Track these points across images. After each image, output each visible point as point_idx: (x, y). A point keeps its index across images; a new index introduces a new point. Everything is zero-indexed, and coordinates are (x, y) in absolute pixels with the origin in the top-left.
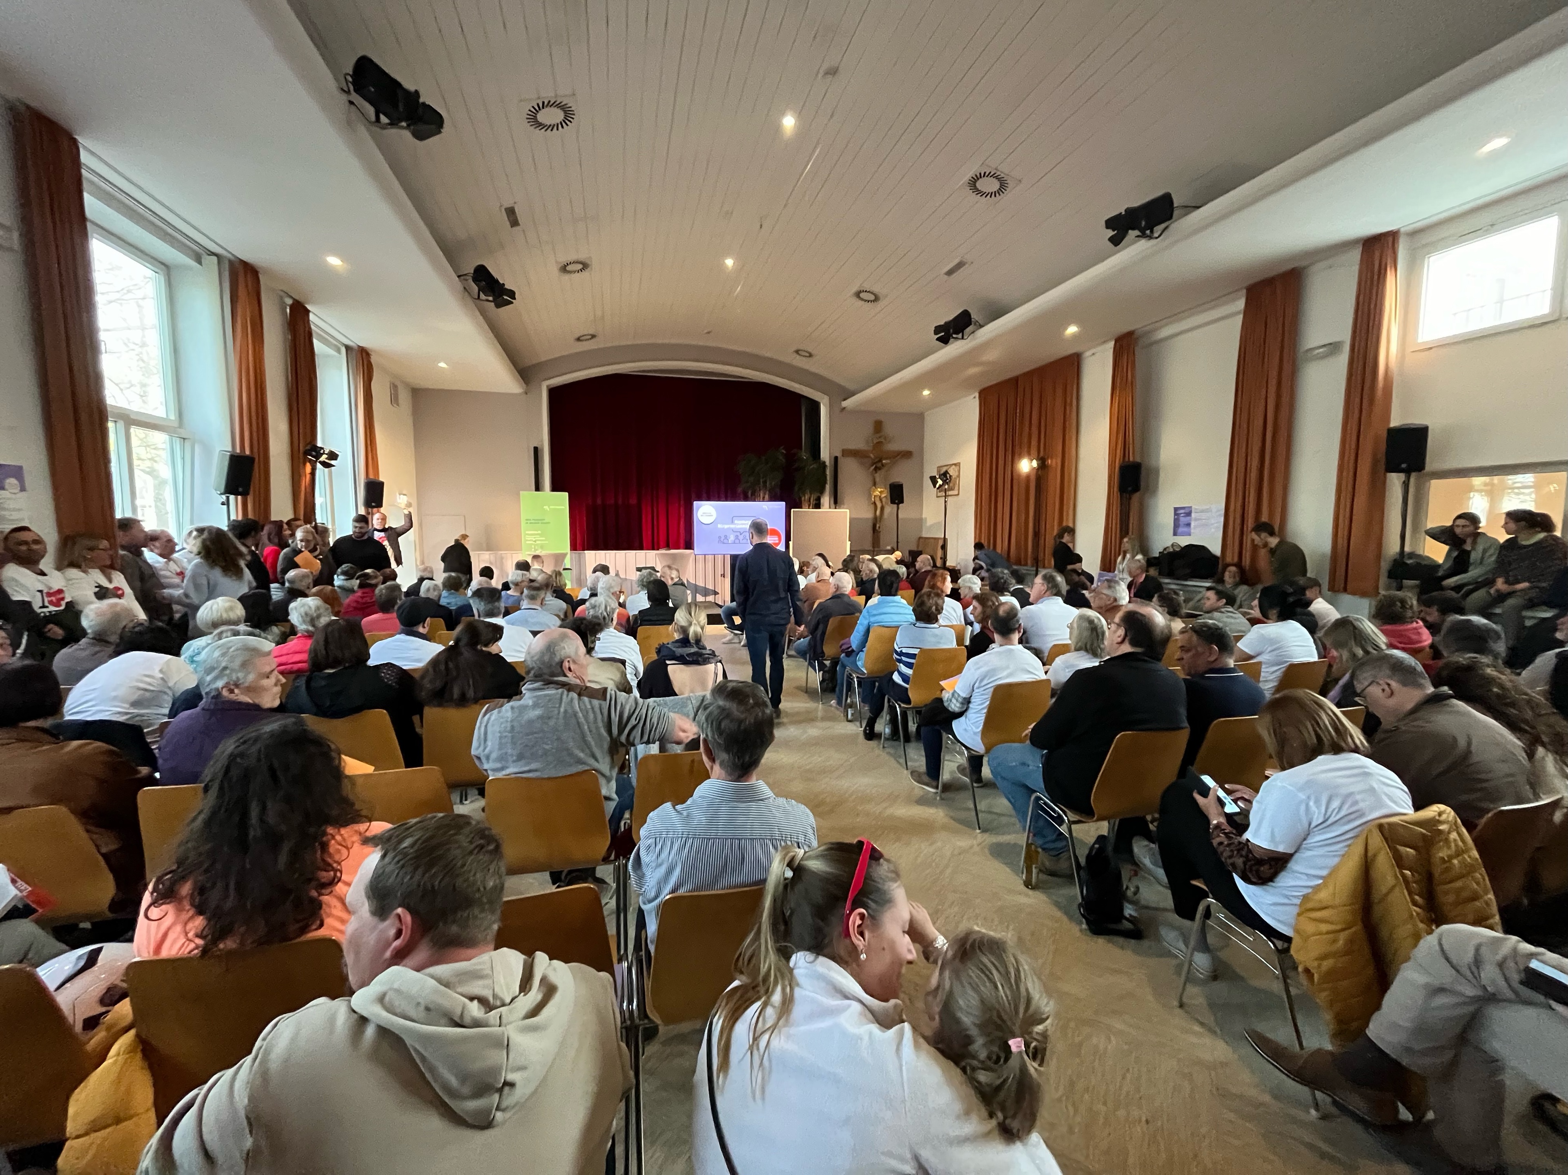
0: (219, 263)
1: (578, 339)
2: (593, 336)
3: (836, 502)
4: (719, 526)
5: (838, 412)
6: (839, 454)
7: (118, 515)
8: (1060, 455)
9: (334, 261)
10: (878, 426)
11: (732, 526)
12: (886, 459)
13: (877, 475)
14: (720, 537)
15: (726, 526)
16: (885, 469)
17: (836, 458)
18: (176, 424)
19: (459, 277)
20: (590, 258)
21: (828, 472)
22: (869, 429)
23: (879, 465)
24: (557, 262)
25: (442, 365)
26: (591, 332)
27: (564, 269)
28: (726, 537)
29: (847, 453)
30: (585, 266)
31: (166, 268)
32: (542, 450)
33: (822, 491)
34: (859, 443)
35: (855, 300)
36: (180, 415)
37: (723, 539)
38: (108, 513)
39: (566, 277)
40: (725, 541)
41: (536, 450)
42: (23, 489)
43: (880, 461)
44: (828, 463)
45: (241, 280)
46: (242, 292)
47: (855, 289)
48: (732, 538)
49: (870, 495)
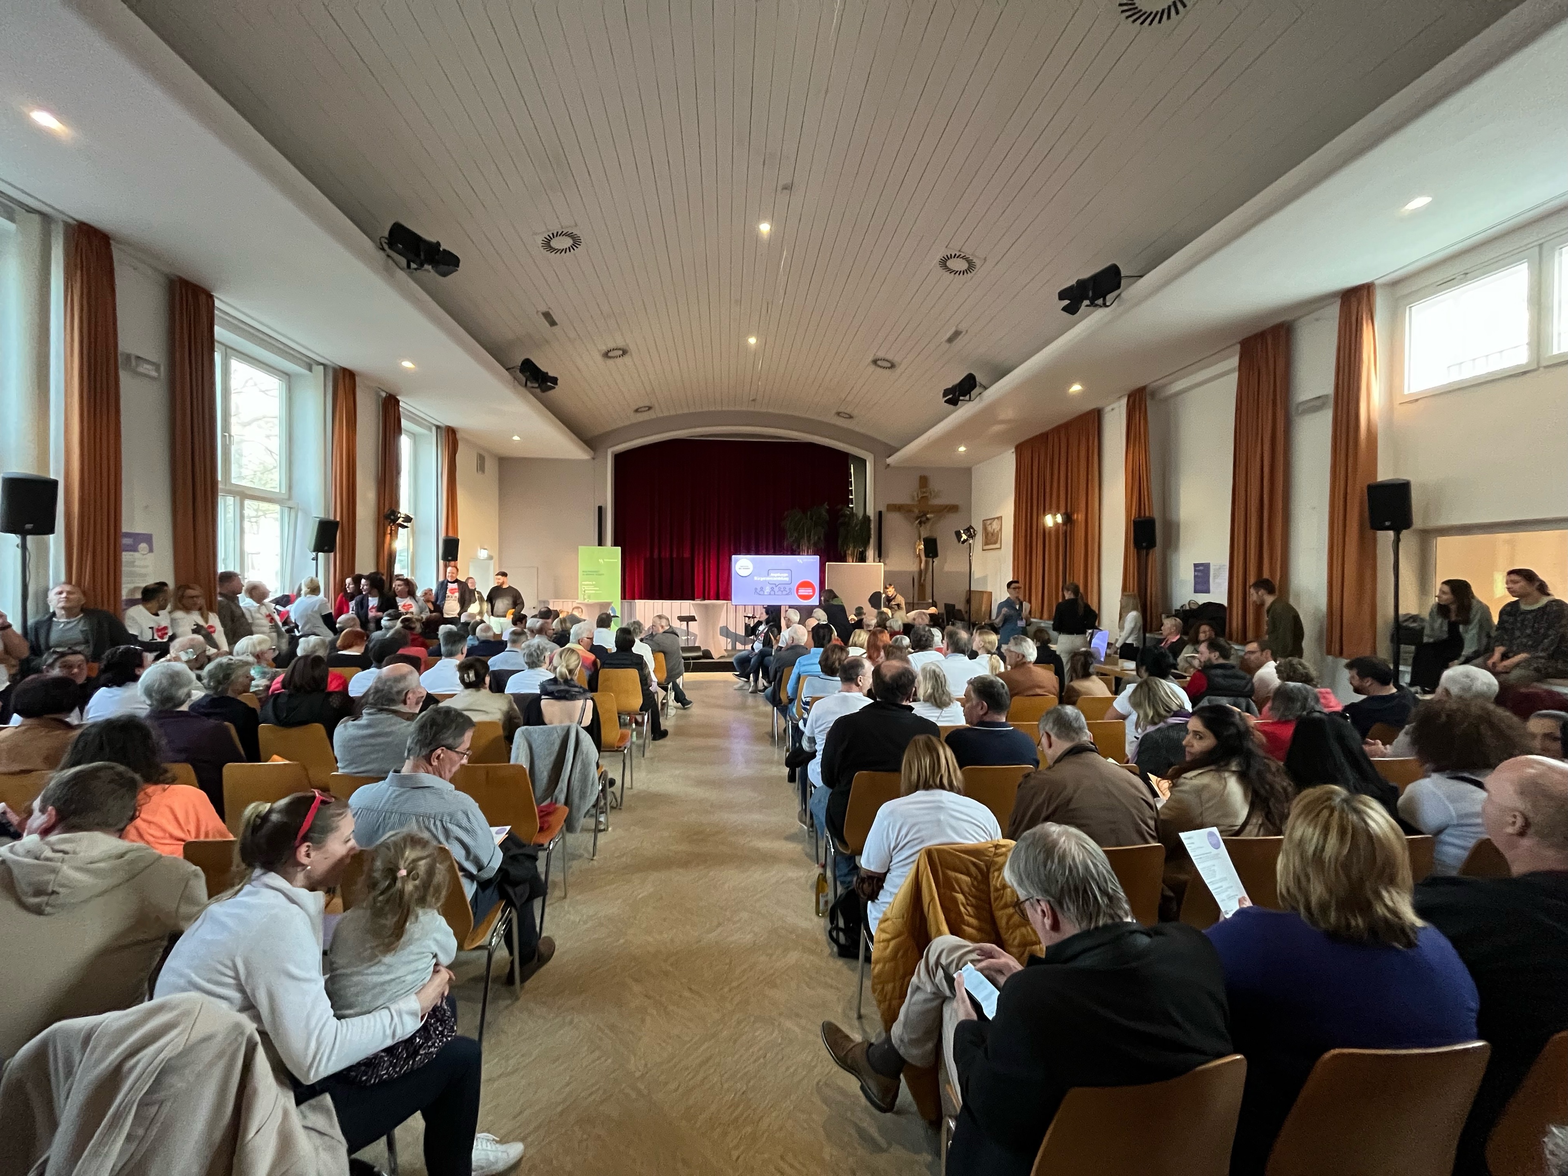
0: (325, 369)
1: (637, 411)
2: (650, 408)
3: (880, 556)
4: (756, 578)
5: (883, 468)
6: (883, 509)
7: (221, 569)
8: (1084, 509)
9: (407, 364)
10: (924, 481)
11: (768, 579)
12: (932, 512)
13: (922, 529)
14: (756, 589)
15: (762, 579)
16: (930, 523)
17: (880, 513)
18: (286, 497)
19: (507, 370)
20: (628, 345)
21: (872, 526)
22: (916, 484)
23: (924, 519)
24: (599, 351)
25: (516, 438)
26: (648, 404)
27: (606, 355)
28: (762, 589)
29: (893, 508)
30: (625, 352)
31: (287, 377)
32: (606, 509)
33: (866, 544)
34: (903, 497)
35: (872, 368)
36: (290, 488)
37: (759, 591)
38: (212, 569)
39: (610, 362)
40: (761, 593)
41: (600, 508)
42: (151, 550)
43: (925, 515)
44: (872, 518)
45: (341, 381)
46: (341, 392)
47: (871, 359)
48: (767, 590)
49: (915, 549)
